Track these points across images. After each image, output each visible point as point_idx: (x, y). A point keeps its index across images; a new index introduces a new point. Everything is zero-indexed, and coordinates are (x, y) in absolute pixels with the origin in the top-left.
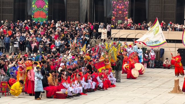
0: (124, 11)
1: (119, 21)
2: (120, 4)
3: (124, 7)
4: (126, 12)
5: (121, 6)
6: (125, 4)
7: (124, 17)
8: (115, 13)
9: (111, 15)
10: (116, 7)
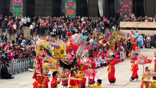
0: (128, 9)
1: (125, 16)
2: (126, 4)
3: (129, 6)
4: (130, 10)
5: (127, 5)
6: (129, 4)
7: (129, 13)
8: (123, 10)
9: (120, 12)
10: (123, 6)
